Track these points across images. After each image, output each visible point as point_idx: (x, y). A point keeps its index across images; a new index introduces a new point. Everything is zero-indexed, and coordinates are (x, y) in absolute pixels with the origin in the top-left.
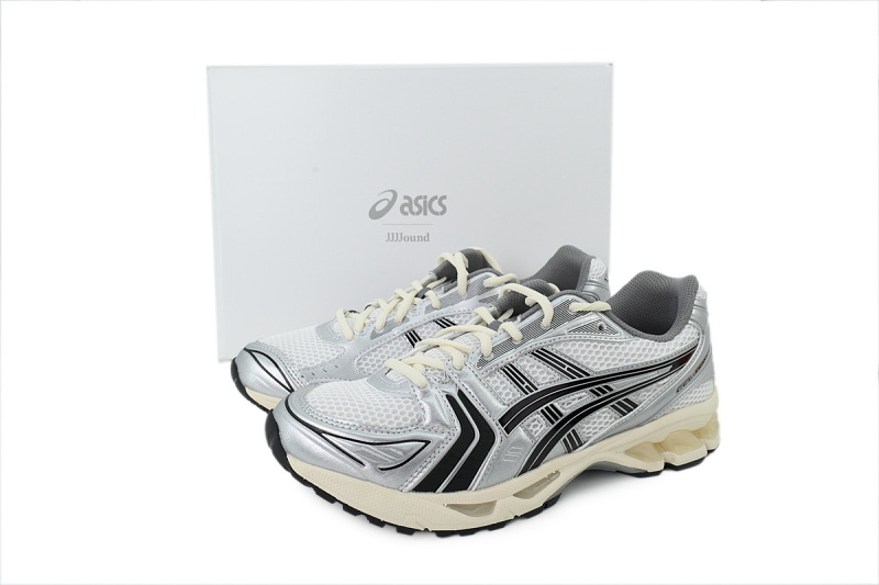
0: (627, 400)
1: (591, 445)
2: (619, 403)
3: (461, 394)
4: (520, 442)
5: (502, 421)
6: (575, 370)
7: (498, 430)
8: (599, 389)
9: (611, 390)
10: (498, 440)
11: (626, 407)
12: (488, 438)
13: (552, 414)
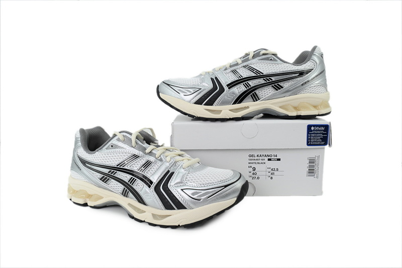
0: (278, 85)
1: (263, 100)
2: (275, 85)
3: (216, 78)
4: (234, 93)
5: (228, 85)
6: (258, 72)
7: (226, 88)
8: (267, 79)
9: (272, 80)
10: (225, 91)
11: (278, 88)
12: (222, 90)
13: (247, 85)
